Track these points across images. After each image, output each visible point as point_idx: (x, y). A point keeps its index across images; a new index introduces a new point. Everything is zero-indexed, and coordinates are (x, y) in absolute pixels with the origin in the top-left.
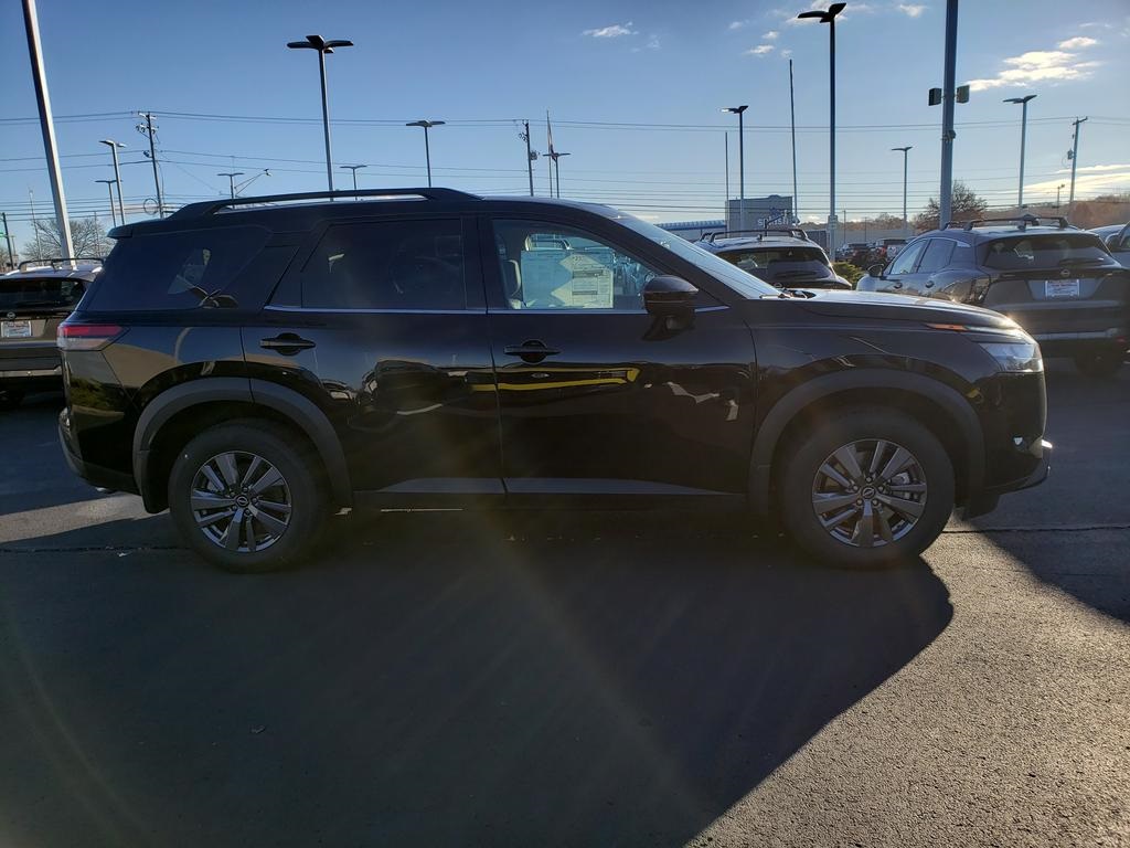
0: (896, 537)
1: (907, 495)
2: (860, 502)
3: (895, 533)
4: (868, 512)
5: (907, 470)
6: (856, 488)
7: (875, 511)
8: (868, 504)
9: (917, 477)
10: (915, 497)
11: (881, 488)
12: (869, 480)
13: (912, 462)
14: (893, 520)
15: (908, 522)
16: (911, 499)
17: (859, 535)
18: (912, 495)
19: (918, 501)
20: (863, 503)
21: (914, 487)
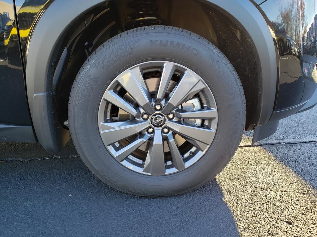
0: (188, 164)
1: (198, 122)
2: (150, 130)
3: (186, 160)
4: (158, 140)
5: (197, 96)
6: (145, 116)
7: (165, 139)
8: (158, 132)
9: (208, 103)
10: (206, 123)
11: (171, 116)
12: (158, 107)
13: (201, 85)
14: (184, 148)
15: (198, 149)
16: (202, 125)
17: (150, 163)
18: (203, 121)
19: (208, 128)
20: (154, 131)
21: (205, 114)
